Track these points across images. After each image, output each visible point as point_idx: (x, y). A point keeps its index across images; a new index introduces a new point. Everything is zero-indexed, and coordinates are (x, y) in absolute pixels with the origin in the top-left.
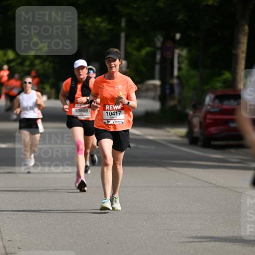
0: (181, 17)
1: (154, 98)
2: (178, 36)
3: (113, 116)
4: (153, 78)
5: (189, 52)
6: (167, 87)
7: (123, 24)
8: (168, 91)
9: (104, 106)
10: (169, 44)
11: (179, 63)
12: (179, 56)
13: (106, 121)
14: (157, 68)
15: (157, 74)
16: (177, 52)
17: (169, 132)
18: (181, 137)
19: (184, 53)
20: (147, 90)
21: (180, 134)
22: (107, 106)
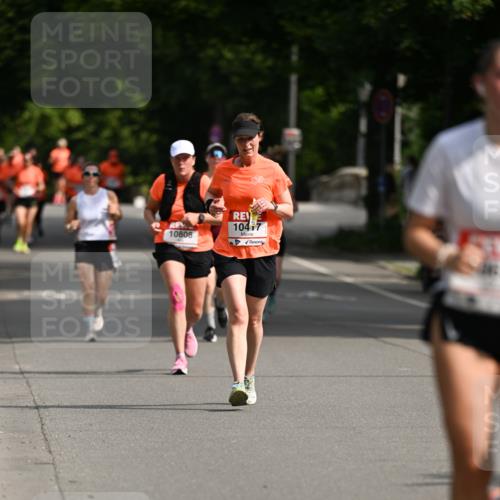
0: (406, 43)
1: (354, 203)
2: (402, 80)
3: (245, 231)
4: (352, 163)
5: (423, 111)
6: (381, 180)
7: (294, 58)
8: (382, 189)
9: (231, 213)
10: (384, 96)
11: (403, 133)
12: (404, 120)
13: (233, 241)
14: (361, 143)
15: (361, 155)
16: (400, 111)
17: (383, 268)
18: (408, 278)
19: (414, 112)
20: (342, 186)
21: (405, 272)
22: (235, 213)
